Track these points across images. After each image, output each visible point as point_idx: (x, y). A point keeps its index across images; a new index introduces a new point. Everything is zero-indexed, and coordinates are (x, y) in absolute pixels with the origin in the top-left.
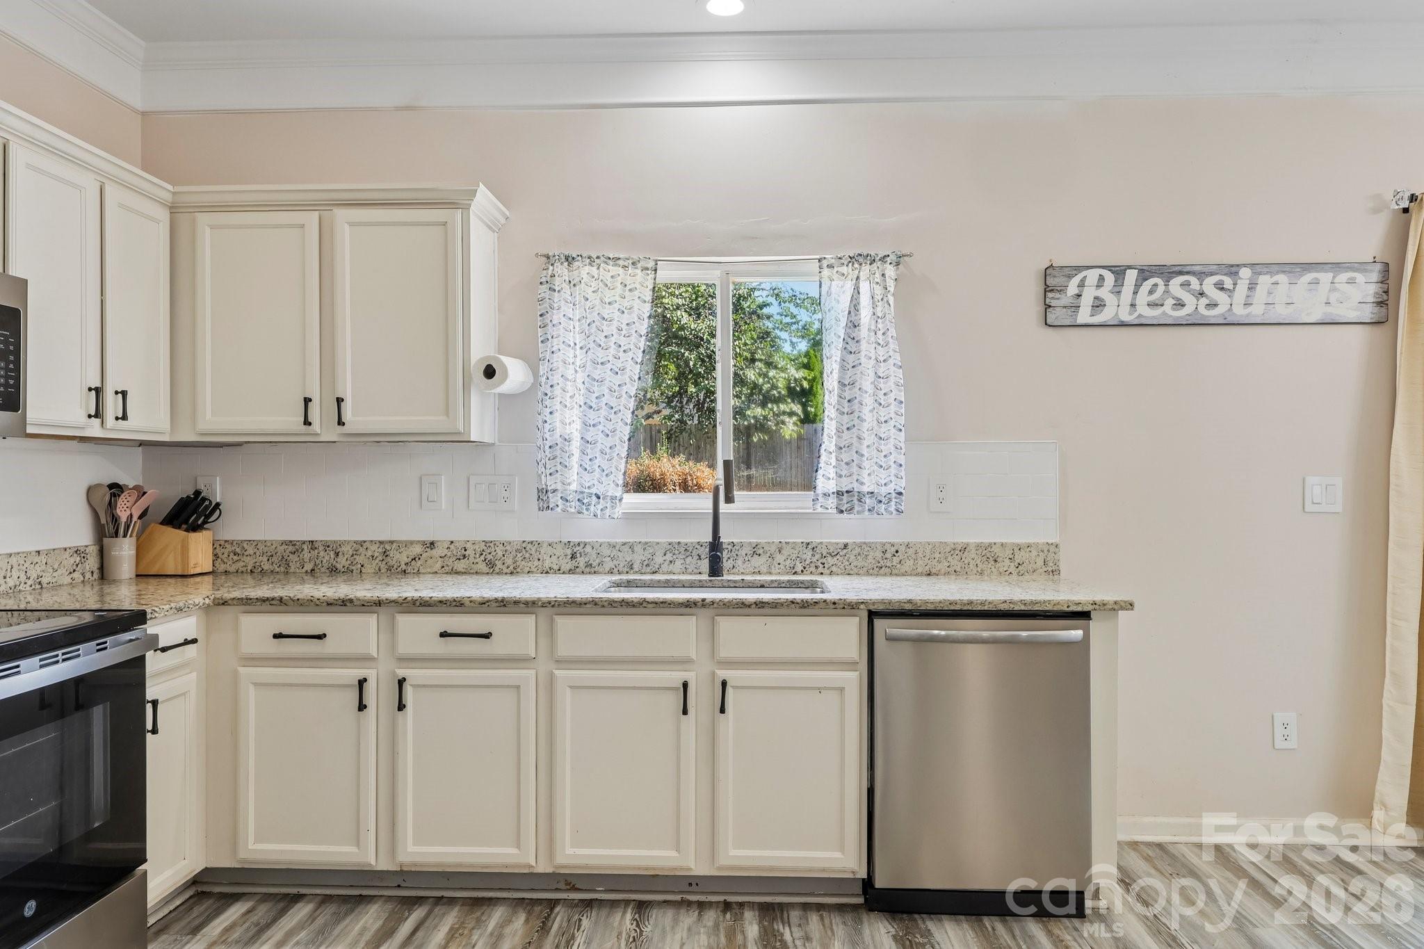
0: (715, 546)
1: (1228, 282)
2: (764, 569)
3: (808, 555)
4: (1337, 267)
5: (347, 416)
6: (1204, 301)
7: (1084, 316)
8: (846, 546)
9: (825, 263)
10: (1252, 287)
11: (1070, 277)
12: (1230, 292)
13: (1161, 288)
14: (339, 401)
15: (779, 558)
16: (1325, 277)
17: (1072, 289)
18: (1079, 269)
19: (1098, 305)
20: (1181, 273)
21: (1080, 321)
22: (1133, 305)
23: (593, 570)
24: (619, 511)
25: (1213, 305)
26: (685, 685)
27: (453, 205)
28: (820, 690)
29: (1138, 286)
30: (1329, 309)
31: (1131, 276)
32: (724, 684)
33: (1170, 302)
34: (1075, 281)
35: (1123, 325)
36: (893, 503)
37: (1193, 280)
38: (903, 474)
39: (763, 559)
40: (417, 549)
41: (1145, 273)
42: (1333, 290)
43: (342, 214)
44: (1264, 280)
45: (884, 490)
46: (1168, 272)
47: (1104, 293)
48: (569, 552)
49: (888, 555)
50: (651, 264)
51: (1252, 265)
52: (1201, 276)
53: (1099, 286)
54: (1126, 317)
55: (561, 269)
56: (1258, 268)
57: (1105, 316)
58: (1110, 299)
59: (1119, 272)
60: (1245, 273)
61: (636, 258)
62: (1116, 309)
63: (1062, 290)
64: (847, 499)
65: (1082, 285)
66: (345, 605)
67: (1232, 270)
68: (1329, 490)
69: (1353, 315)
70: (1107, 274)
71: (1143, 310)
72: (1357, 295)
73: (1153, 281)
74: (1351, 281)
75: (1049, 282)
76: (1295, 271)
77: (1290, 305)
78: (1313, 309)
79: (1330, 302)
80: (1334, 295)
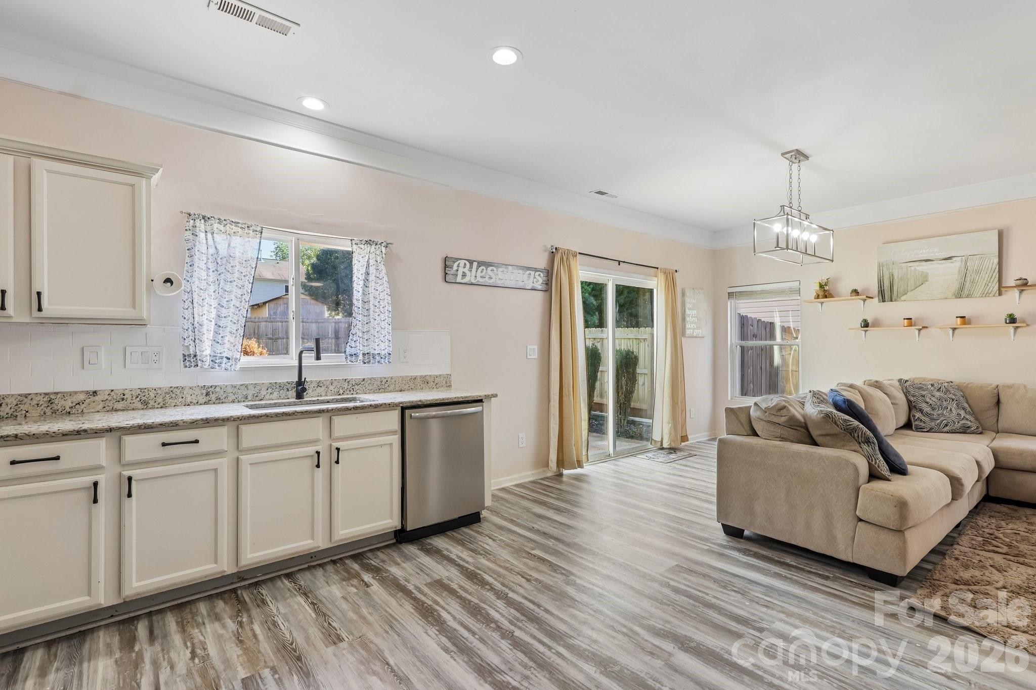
0: (300, 383)
1: (505, 271)
2: (323, 394)
3: (346, 385)
4: (535, 269)
5: (45, 305)
6: (498, 277)
7: (459, 279)
8: (364, 380)
9: (354, 242)
10: (512, 274)
11: (454, 262)
12: (506, 275)
13: (485, 271)
14: (39, 294)
15: (331, 388)
16: (533, 273)
17: (455, 268)
18: (458, 259)
19: (464, 275)
20: (491, 266)
21: (458, 281)
22: (476, 277)
23: (221, 401)
24: (238, 366)
25: (501, 279)
26: (318, 453)
27: (139, 174)
28: (381, 446)
29: (477, 269)
30: (533, 284)
31: (475, 264)
32: (338, 449)
33: (487, 277)
34: (456, 264)
35: (472, 284)
36: (387, 359)
37: (494, 269)
38: (391, 345)
39: (323, 388)
40: (82, 397)
41: (480, 264)
42: (535, 278)
44: (516, 271)
45: (383, 353)
46: (487, 265)
47: (466, 270)
48: (204, 392)
49: (383, 383)
50: (259, 229)
51: (512, 266)
52: (497, 268)
53: (464, 267)
54: (473, 281)
55: (201, 224)
56: (514, 267)
57: (466, 280)
58: (468, 273)
59: (471, 262)
60: (510, 268)
61: (250, 224)
62: (470, 277)
63: (451, 267)
64: (368, 357)
65: (458, 266)
66: (79, 434)
68: (534, 350)
69: (539, 287)
70: (467, 263)
71: (479, 279)
72: (541, 281)
73: (482, 267)
74: (539, 275)
75: (447, 263)
76: (524, 269)
77: (523, 282)
78: (529, 284)
79: (534, 282)
80: (535, 280)
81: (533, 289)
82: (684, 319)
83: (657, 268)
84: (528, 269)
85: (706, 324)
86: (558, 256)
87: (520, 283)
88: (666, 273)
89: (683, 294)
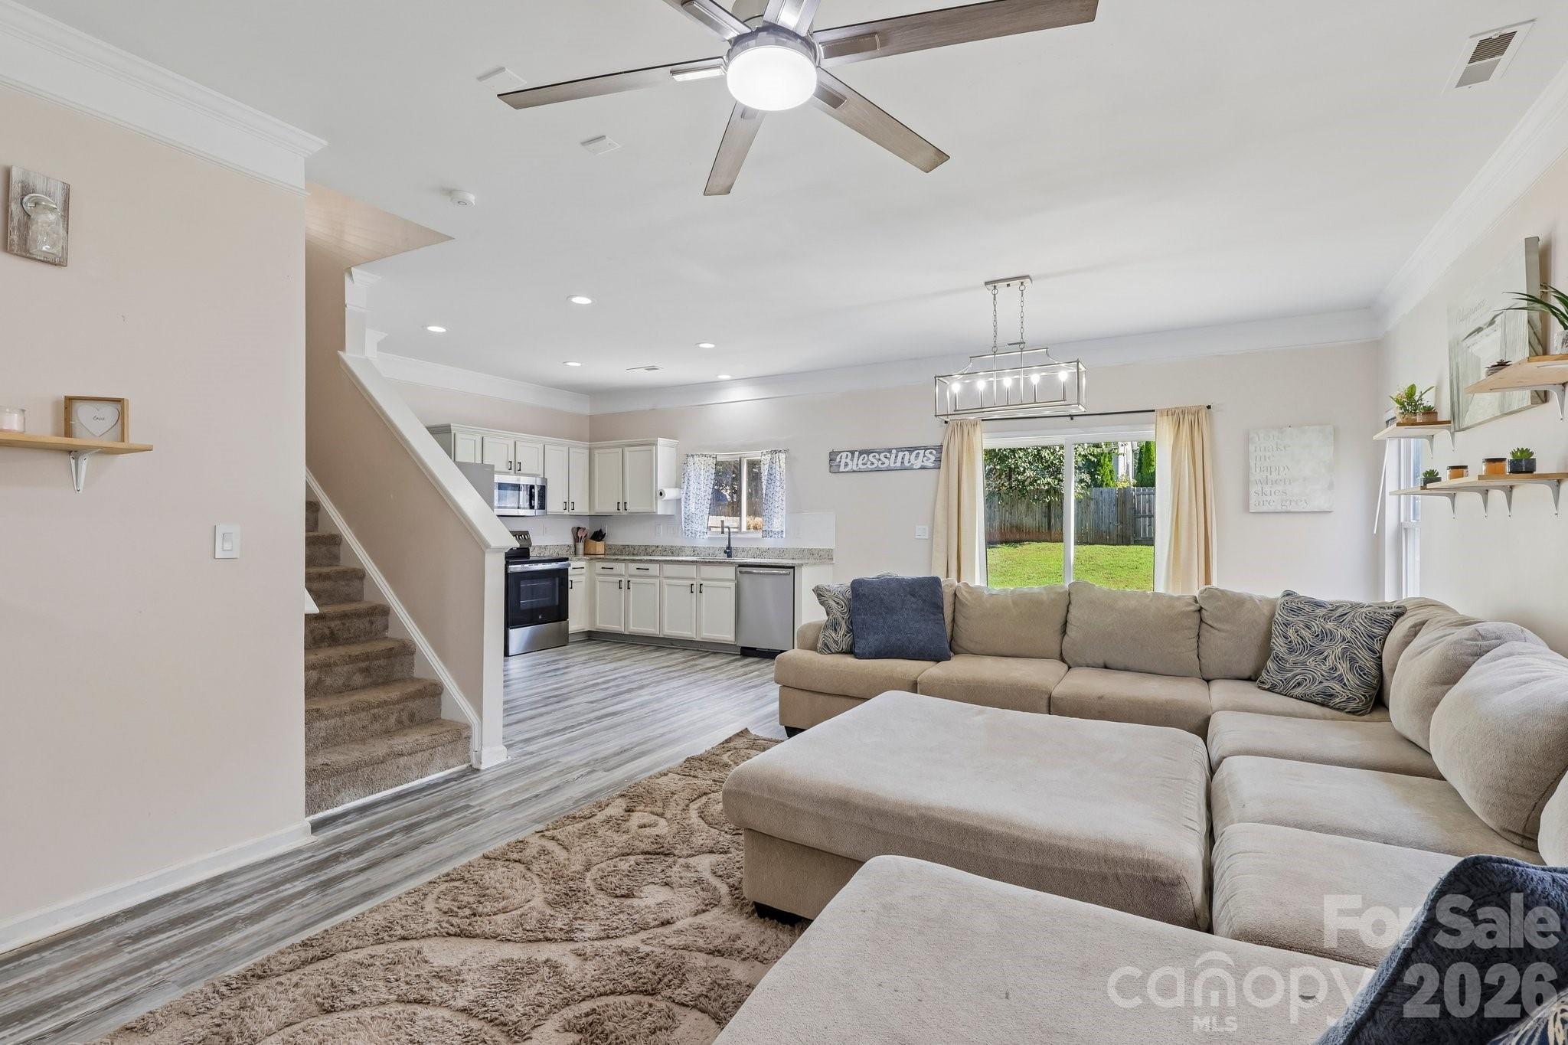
0: (729, 547)
1: (888, 455)
4: (926, 449)
5: (628, 507)
6: (880, 462)
7: (842, 469)
8: (769, 549)
9: (763, 454)
10: (896, 457)
11: (837, 455)
12: (889, 459)
13: (866, 458)
14: (625, 503)
15: (750, 553)
16: (922, 452)
17: (838, 459)
18: (840, 452)
19: (846, 465)
20: (873, 452)
22: (857, 464)
24: (706, 537)
25: (883, 464)
27: (654, 445)
28: (727, 588)
29: (859, 457)
30: (923, 464)
31: (857, 454)
33: (869, 463)
34: (839, 456)
35: (854, 471)
37: (877, 454)
40: (654, 548)
41: (861, 453)
42: (924, 456)
43: (626, 449)
44: (901, 454)
46: (868, 452)
47: (848, 460)
48: (692, 550)
49: (781, 552)
50: (715, 456)
51: (896, 449)
52: (879, 453)
53: (846, 458)
54: (855, 469)
55: (690, 459)
56: (899, 450)
57: (849, 469)
58: (850, 462)
59: (853, 453)
60: (894, 451)
61: (710, 454)
62: (852, 466)
63: (835, 460)
64: (766, 533)
65: (841, 458)
66: (617, 560)
67: (889, 451)
68: (922, 531)
69: (931, 465)
70: (848, 453)
71: (861, 466)
72: (932, 458)
73: (863, 456)
74: (931, 453)
75: (833, 455)
76: (911, 450)
77: (909, 462)
78: (918, 464)
79: (923, 462)
80: (926, 458)
81: (923, 468)
82: (1247, 483)
83: (1153, 411)
84: (916, 448)
85: (1331, 486)
86: (950, 429)
87: (907, 464)
88: (1178, 415)
89: (1248, 440)
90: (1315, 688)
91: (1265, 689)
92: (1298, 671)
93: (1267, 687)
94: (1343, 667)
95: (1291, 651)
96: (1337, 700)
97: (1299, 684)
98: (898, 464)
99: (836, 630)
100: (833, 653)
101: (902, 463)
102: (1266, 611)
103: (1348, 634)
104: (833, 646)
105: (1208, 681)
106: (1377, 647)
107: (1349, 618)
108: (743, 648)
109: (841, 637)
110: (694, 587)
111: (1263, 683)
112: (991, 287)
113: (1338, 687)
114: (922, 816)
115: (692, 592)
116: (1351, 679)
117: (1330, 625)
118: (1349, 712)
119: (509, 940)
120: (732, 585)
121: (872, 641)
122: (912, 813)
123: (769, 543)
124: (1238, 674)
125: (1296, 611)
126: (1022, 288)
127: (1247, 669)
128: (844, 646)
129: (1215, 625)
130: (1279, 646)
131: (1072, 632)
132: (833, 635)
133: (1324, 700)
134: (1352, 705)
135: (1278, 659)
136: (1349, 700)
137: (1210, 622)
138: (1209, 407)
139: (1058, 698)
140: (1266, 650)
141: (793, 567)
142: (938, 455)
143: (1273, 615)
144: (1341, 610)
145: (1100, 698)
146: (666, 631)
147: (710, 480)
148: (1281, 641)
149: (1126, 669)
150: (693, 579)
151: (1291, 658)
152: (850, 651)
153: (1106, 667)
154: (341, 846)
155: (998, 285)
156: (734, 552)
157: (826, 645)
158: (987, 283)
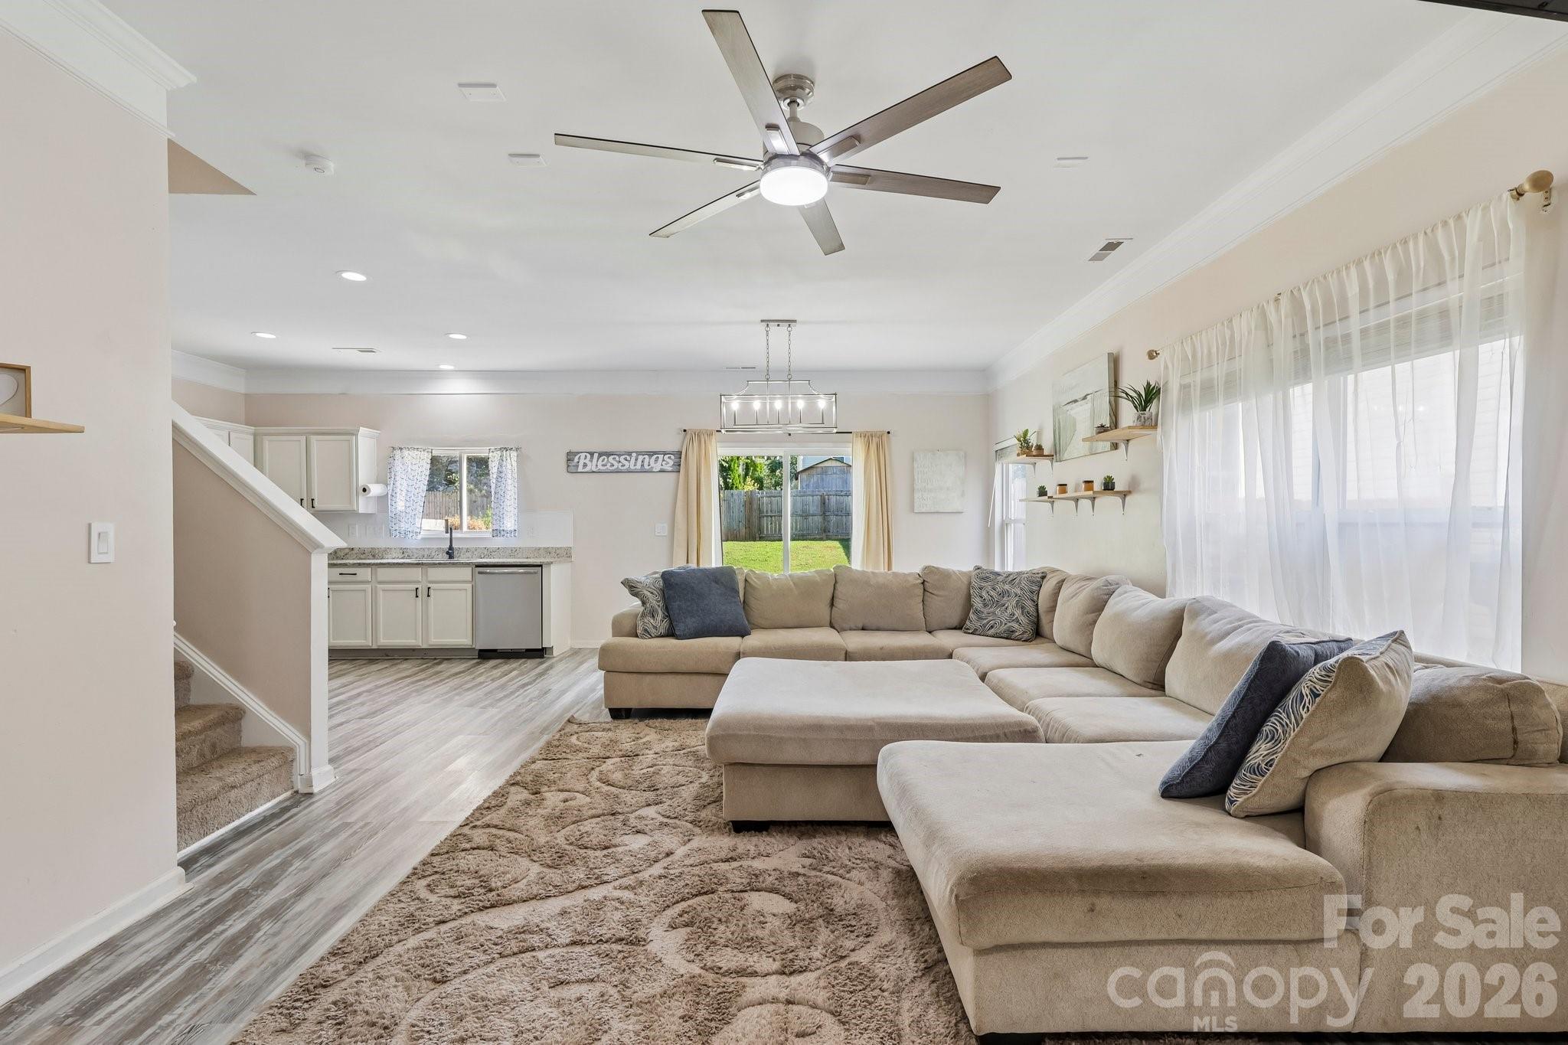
0: (451, 548)
1: (628, 458)
4: (665, 453)
5: (316, 504)
6: (620, 464)
8: (498, 548)
9: (491, 451)
10: (636, 460)
11: (575, 455)
12: (629, 461)
13: (606, 459)
14: (313, 500)
15: (475, 553)
16: (661, 456)
17: (576, 460)
18: (579, 453)
19: (585, 465)
20: (612, 454)
21: (579, 470)
22: (597, 465)
23: (410, 557)
24: (420, 537)
25: (624, 466)
26: (417, 589)
27: (353, 434)
28: (460, 590)
29: (598, 459)
30: (662, 467)
31: (596, 455)
32: (429, 588)
33: (609, 464)
34: (577, 457)
35: (593, 472)
36: (513, 534)
37: (617, 457)
38: (516, 523)
39: (470, 553)
41: (601, 455)
42: (664, 460)
43: (314, 439)
44: (641, 458)
45: (512, 531)
46: (608, 454)
47: (587, 461)
48: (401, 551)
49: (513, 551)
50: (430, 450)
51: (636, 452)
52: (619, 456)
53: (585, 459)
54: (594, 470)
55: (398, 452)
56: (639, 453)
57: (587, 469)
58: (589, 463)
59: (592, 454)
60: (634, 455)
61: (424, 448)
62: (591, 467)
63: (573, 460)
64: (497, 533)
65: (579, 458)
67: (630, 454)
68: (663, 529)
69: (670, 469)
70: (588, 455)
71: (600, 467)
72: (671, 463)
73: (603, 457)
74: (669, 458)
75: (570, 456)
76: (651, 454)
77: (649, 465)
78: (657, 467)
79: (662, 465)
80: (664, 462)
81: (662, 471)
82: (912, 491)
83: (851, 433)
84: (655, 453)
85: (963, 495)
86: (688, 437)
87: (646, 467)
88: (868, 437)
89: (913, 459)
90: (1003, 628)
91: (969, 633)
92: (991, 618)
93: (970, 631)
94: (1018, 613)
95: (985, 605)
96: (1017, 634)
97: (992, 627)
98: (639, 466)
99: (653, 616)
100: (652, 637)
101: (642, 465)
102: (965, 580)
103: (1019, 592)
104: (653, 631)
105: (930, 632)
106: (1035, 598)
107: (1017, 581)
108: (480, 651)
109: (659, 622)
110: (419, 591)
111: (968, 629)
112: (765, 324)
113: (1016, 626)
114: (879, 724)
115: (417, 597)
116: (1023, 620)
117: (1007, 587)
118: (1024, 641)
119: (550, 896)
120: (469, 586)
121: (691, 623)
122: (870, 723)
123: (499, 542)
124: (947, 625)
125: (985, 579)
126: (789, 329)
127: (955, 622)
128: (662, 631)
129: (935, 592)
130: (977, 603)
131: (840, 604)
132: (652, 621)
133: (1009, 636)
134: (1026, 636)
135: (977, 612)
136: (1024, 633)
137: (931, 591)
138: (889, 433)
139: (853, 653)
140: (968, 605)
141: (541, 566)
142: (678, 460)
143: (970, 583)
144: (1011, 576)
145: (882, 649)
146: (382, 641)
147: (424, 477)
148: (978, 599)
149: (878, 629)
150: (419, 582)
151: (985, 611)
152: (671, 634)
153: (863, 629)
154: (238, 883)
155: (770, 324)
156: (456, 553)
157: (646, 630)
158: (762, 321)
